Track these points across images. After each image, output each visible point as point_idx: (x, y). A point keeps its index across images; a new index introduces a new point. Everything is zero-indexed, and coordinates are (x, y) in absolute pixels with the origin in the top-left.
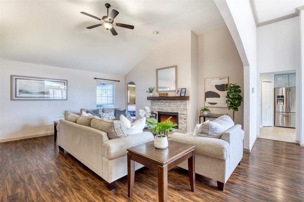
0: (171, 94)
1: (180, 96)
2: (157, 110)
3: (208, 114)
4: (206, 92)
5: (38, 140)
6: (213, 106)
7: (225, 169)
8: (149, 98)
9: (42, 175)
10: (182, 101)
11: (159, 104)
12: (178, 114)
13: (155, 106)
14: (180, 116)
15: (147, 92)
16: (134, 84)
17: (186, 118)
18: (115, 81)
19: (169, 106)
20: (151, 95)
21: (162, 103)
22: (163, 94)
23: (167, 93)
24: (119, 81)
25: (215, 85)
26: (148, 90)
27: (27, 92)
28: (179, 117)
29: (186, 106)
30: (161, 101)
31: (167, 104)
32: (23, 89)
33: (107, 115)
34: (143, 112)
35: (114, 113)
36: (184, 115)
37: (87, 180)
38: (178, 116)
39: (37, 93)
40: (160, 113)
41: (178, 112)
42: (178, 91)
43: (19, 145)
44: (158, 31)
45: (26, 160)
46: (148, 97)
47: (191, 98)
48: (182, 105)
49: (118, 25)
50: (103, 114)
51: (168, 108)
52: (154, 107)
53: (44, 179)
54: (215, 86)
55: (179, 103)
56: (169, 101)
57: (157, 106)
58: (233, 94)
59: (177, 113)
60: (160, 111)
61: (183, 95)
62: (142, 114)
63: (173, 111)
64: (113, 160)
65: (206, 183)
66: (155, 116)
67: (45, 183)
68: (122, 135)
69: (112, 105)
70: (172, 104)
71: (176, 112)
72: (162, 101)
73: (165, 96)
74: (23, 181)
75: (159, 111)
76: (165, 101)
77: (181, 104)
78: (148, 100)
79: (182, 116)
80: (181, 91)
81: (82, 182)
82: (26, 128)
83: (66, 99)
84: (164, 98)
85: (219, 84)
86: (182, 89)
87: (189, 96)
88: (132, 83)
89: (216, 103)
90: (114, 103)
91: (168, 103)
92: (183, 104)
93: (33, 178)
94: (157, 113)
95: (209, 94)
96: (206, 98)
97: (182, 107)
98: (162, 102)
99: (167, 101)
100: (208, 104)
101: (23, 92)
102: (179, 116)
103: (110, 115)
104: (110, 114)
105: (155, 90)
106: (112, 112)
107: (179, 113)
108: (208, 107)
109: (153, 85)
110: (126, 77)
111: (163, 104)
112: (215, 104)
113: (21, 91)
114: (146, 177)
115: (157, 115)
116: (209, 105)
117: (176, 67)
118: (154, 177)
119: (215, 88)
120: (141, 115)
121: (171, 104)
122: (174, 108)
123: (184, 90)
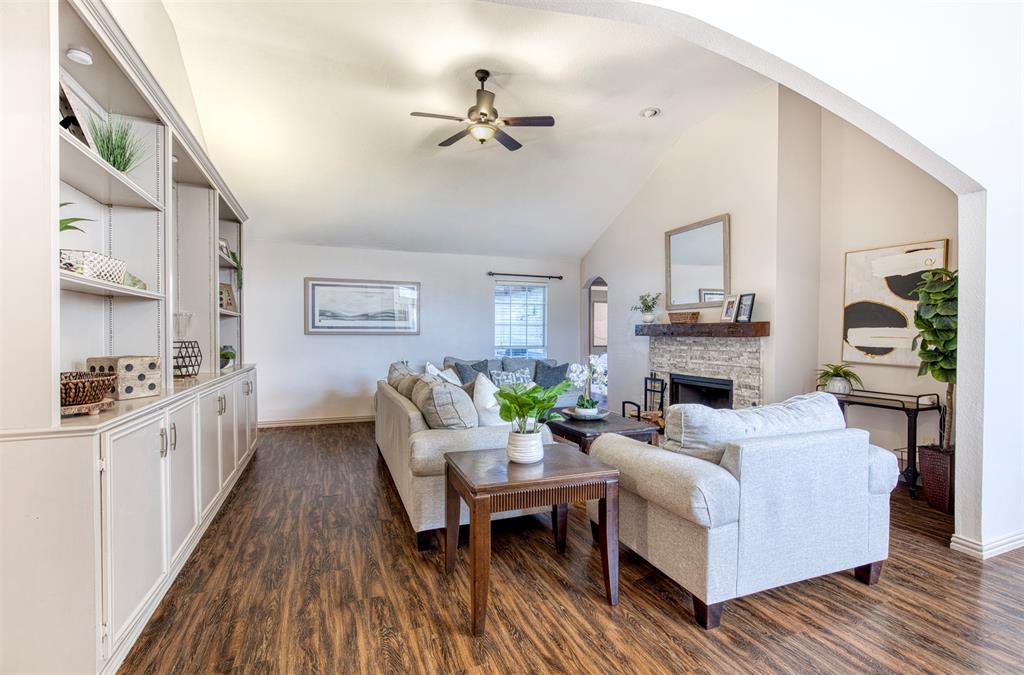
0: (710, 316)
1: (737, 321)
2: (667, 369)
3: (847, 392)
4: (848, 304)
5: (352, 429)
6: (878, 359)
7: (706, 557)
8: (640, 331)
9: (320, 496)
10: (743, 339)
11: (673, 348)
12: (732, 385)
13: (662, 356)
14: (739, 392)
15: (636, 308)
16: (603, 283)
17: (756, 401)
18: (550, 277)
19: (703, 358)
20: (649, 317)
21: (683, 347)
22: (680, 314)
23: (695, 311)
24: (561, 278)
25: (887, 279)
26: (639, 304)
27: (334, 316)
28: (735, 397)
29: (758, 359)
30: (678, 339)
31: (696, 348)
32: (328, 309)
33: (510, 377)
34: (582, 372)
35: (533, 375)
36: (750, 388)
37: (391, 522)
38: (731, 390)
39: (355, 318)
40: (676, 381)
41: (733, 378)
42: (731, 303)
43: (313, 434)
44: (656, 107)
45: (310, 464)
46: (637, 327)
47: (774, 328)
48: (745, 354)
49: (511, 122)
50: (498, 375)
51: (702, 361)
52: (660, 359)
53: (319, 505)
54: (885, 283)
55: (735, 346)
56: (703, 339)
57: (667, 356)
58: (938, 311)
59: (730, 383)
60: (678, 372)
61: (743, 318)
62: (578, 376)
63: (715, 373)
64: (424, 478)
65: (675, 598)
66: (660, 390)
67: (317, 511)
68: (456, 421)
69: (540, 351)
70: (714, 348)
71: (725, 378)
72: (683, 339)
73: (688, 321)
74: (286, 501)
75: (674, 371)
76: (690, 340)
77: (742, 349)
78: (637, 335)
79: (745, 393)
80: (740, 303)
81: (379, 522)
82: (332, 398)
83: (416, 331)
84: (687, 328)
85: (904, 273)
86: (742, 296)
87: (768, 323)
88: (599, 282)
89: (890, 350)
90: (546, 344)
91: (701, 345)
92: (749, 350)
93: (304, 499)
94: (667, 381)
95: (861, 314)
96: (850, 330)
97: (745, 359)
98: (682, 343)
99: (697, 339)
100: (857, 350)
101: (328, 314)
102: (735, 392)
103: (518, 379)
104: (518, 375)
105: (661, 302)
106: (527, 371)
107: (735, 383)
108: (849, 364)
109: (653, 286)
110: (584, 261)
111: (685, 348)
112: (886, 351)
113: (322, 314)
114: (520, 545)
115: (668, 386)
116: (861, 357)
117: (726, 220)
118: (541, 548)
119: (888, 290)
120: (576, 379)
121: (710, 348)
122: (720, 363)
123: (747, 302)
